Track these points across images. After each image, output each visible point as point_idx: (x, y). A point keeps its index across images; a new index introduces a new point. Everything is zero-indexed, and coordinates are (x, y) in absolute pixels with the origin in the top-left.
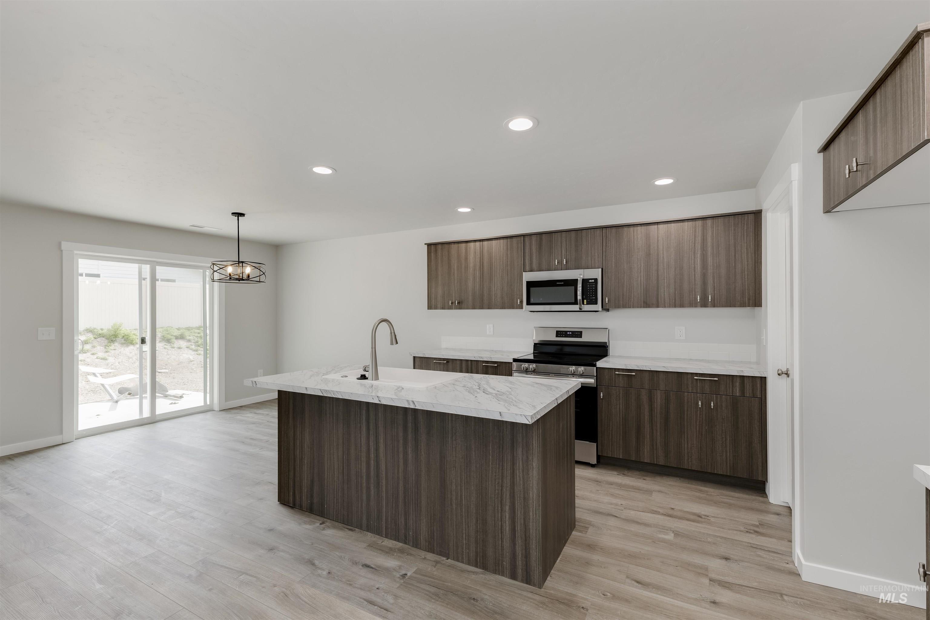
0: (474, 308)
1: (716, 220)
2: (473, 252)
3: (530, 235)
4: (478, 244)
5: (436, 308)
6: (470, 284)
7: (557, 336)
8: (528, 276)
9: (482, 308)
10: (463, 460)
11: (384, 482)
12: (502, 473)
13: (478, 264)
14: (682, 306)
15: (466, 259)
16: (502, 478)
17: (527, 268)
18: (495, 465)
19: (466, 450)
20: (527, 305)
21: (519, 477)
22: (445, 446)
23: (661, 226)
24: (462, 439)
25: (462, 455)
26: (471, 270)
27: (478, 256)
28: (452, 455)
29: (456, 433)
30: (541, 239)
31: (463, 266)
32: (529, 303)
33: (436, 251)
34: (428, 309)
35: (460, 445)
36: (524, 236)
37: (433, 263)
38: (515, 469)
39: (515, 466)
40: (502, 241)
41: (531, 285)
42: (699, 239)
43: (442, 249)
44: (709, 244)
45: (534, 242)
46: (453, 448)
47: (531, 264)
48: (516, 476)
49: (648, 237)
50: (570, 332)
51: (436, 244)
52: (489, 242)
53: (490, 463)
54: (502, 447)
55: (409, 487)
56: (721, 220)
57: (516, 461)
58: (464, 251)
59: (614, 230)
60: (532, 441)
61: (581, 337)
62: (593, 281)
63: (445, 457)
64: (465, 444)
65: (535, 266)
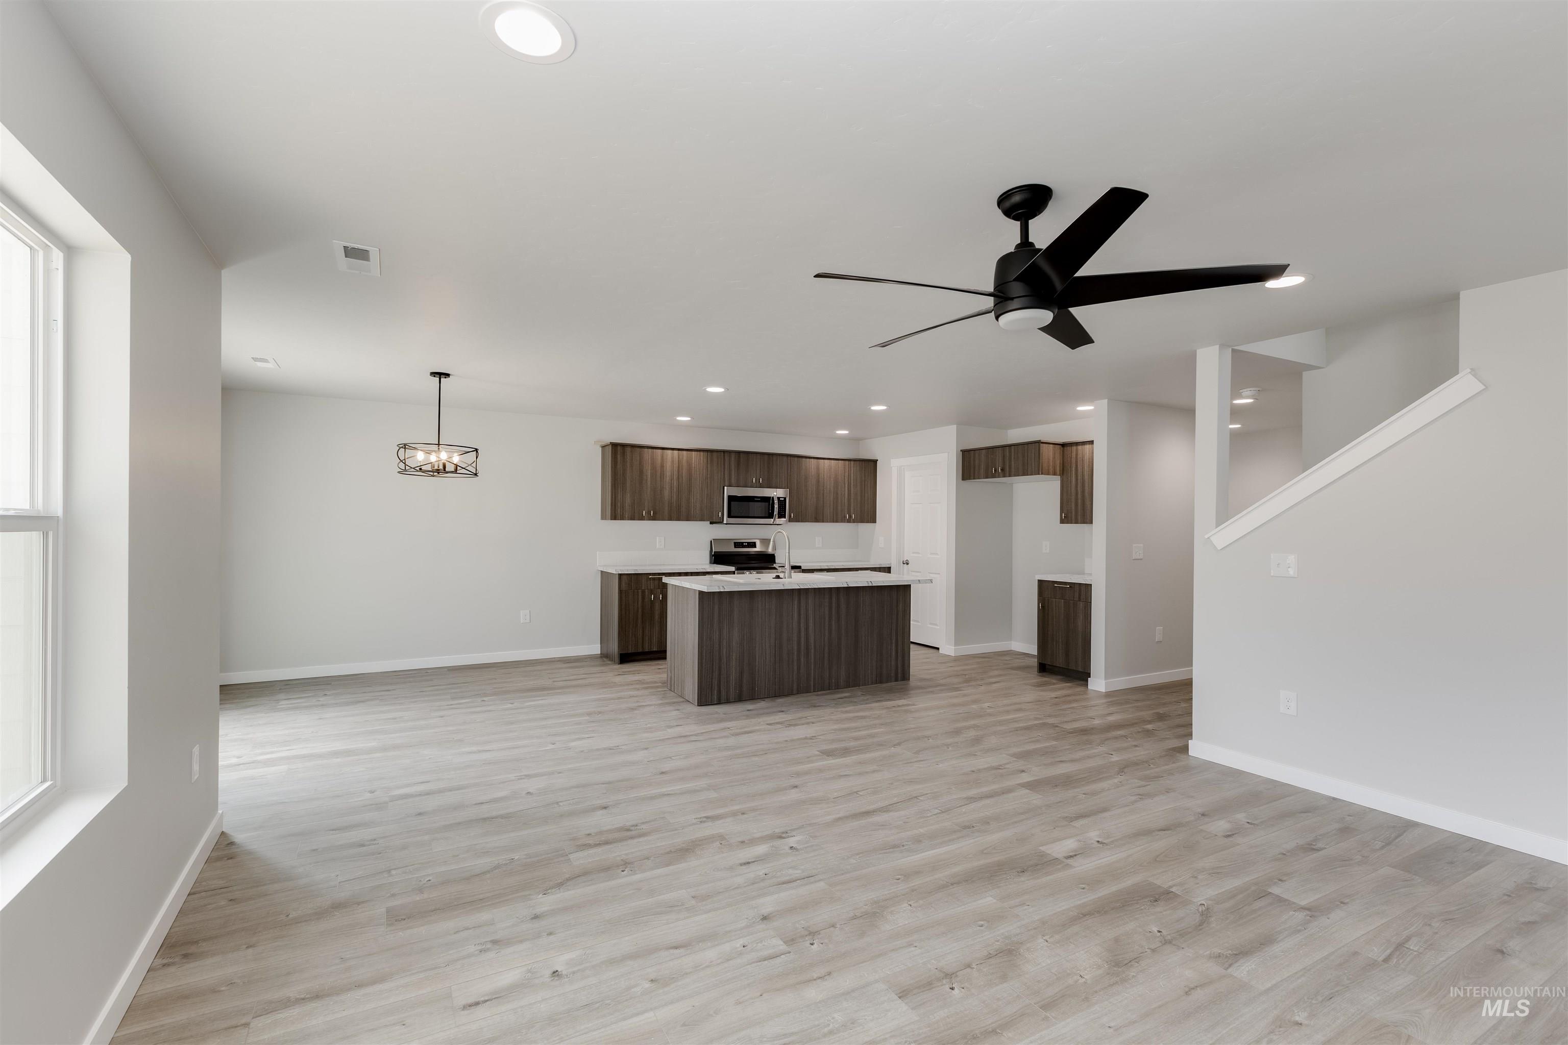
0: (670, 519)
1: (855, 462)
2: (670, 460)
3: (730, 452)
4: (676, 452)
5: (622, 518)
6: (666, 493)
7: (735, 547)
8: (727, 492)
9: (678, 519)
13: (676, 473)
14: (837, 522)
15: (662, 466)
17: (727, 483)
23: (826, 461)
26: (668, 479)
27: (676, 466)
30: (739, 457)
31: (658, 474)
32: (728, 516)
33: (624, 454)
34: (603, 519)
36: (724, 452)
37: (619, 466)
40: (702, 453)
41: (731, 499)
42: (847, 474)
43: (631, 451)
44: (852, 478)
45: (733, 459)
47: (730, 479)
49: (818, 468)
50: (745, 543)
51: (624, 446)
52: (689, 452)
56: (858, 463)
58: (659, 458)
59: (796, 459)
61: (755, 547)
62: (783, 499)
65: (733, 481)
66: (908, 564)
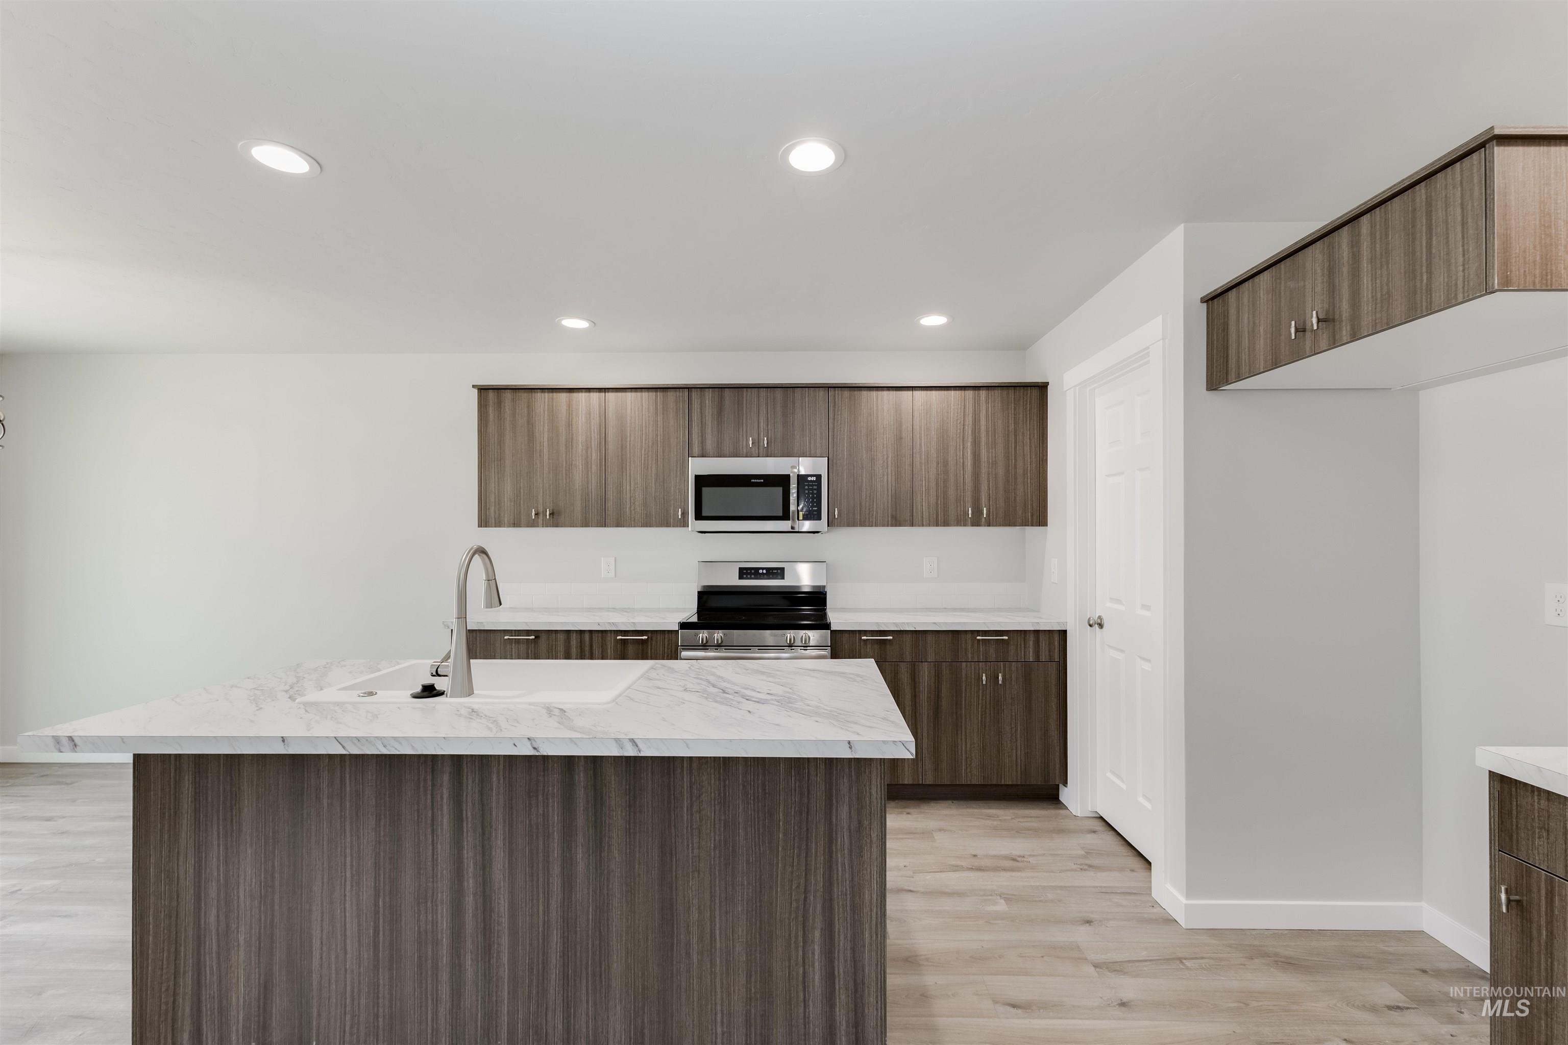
0: (586, 524)
1: (991, 392)
2: (584, 412)
3: (702, 388)
4: (595, 396)
5: (499, 524)
6: (578, 476)
7: (741, 577)
8: (699, 466)
9: (603, 524)
10: (717, 852)
11: (505, 941)
12: (806, 865)
13: (595, 436)
14: (946, 524)
15: (569, 425)
16: (806, 874)
17: (696, 450)
18: (790, 850)
19: (725, 830)
20: (696, 519)
21: (843, 864)
22: (673, 827)
23: (917, 393)
24: (714, 806)
25: (715, 840)
26: (580, 448)
27: (595, 421)
28: (690, 845)
29: (700, 796)
30: (721, 399)
31: (563, 439)
32: (699, 516)
33: (499, 404)
34: (480, 526)
35: (709, 822)
36: (689, 388)
37: (492, 428)
38: (834, 850)
39: (834, 845)
40: (645, 394)
41: (702, 481)
42: (969, 420)
43: (513, 400)
44: (983, 428)
45: (708, 402)
46: (692, 829)
47: (703, 442)
48: (837, 865)
49: (898, 409)
50: (763, 569)
51: (499, 390)
52: (620, 394)
53: (780, 849)
54: (806, 810)
55: (578, 940)
56: (997, 393)
57: (836, 834)
58: (563, 408)
59: (846, 393)
60: (870, 789)
61: (782, 577)
62: (814, 479)
63: (673, 852)
64: (723, 818)
65: (710, 445)
66: (1101, 626)
